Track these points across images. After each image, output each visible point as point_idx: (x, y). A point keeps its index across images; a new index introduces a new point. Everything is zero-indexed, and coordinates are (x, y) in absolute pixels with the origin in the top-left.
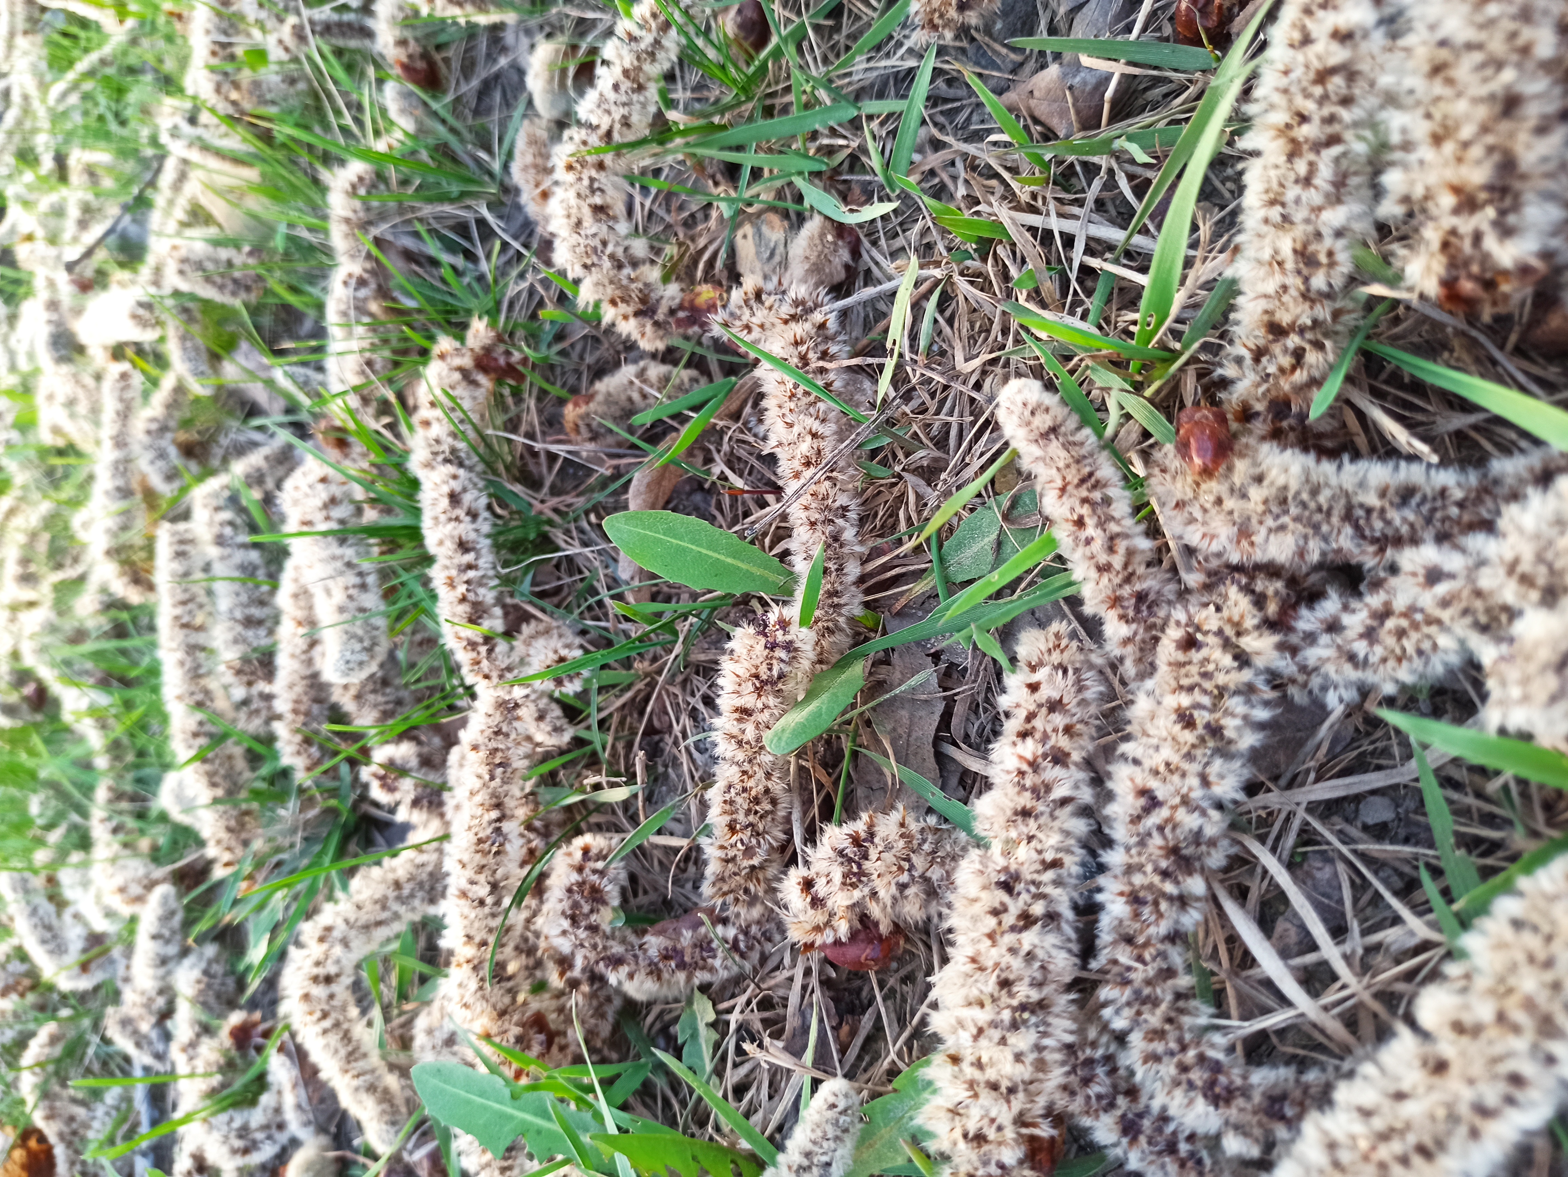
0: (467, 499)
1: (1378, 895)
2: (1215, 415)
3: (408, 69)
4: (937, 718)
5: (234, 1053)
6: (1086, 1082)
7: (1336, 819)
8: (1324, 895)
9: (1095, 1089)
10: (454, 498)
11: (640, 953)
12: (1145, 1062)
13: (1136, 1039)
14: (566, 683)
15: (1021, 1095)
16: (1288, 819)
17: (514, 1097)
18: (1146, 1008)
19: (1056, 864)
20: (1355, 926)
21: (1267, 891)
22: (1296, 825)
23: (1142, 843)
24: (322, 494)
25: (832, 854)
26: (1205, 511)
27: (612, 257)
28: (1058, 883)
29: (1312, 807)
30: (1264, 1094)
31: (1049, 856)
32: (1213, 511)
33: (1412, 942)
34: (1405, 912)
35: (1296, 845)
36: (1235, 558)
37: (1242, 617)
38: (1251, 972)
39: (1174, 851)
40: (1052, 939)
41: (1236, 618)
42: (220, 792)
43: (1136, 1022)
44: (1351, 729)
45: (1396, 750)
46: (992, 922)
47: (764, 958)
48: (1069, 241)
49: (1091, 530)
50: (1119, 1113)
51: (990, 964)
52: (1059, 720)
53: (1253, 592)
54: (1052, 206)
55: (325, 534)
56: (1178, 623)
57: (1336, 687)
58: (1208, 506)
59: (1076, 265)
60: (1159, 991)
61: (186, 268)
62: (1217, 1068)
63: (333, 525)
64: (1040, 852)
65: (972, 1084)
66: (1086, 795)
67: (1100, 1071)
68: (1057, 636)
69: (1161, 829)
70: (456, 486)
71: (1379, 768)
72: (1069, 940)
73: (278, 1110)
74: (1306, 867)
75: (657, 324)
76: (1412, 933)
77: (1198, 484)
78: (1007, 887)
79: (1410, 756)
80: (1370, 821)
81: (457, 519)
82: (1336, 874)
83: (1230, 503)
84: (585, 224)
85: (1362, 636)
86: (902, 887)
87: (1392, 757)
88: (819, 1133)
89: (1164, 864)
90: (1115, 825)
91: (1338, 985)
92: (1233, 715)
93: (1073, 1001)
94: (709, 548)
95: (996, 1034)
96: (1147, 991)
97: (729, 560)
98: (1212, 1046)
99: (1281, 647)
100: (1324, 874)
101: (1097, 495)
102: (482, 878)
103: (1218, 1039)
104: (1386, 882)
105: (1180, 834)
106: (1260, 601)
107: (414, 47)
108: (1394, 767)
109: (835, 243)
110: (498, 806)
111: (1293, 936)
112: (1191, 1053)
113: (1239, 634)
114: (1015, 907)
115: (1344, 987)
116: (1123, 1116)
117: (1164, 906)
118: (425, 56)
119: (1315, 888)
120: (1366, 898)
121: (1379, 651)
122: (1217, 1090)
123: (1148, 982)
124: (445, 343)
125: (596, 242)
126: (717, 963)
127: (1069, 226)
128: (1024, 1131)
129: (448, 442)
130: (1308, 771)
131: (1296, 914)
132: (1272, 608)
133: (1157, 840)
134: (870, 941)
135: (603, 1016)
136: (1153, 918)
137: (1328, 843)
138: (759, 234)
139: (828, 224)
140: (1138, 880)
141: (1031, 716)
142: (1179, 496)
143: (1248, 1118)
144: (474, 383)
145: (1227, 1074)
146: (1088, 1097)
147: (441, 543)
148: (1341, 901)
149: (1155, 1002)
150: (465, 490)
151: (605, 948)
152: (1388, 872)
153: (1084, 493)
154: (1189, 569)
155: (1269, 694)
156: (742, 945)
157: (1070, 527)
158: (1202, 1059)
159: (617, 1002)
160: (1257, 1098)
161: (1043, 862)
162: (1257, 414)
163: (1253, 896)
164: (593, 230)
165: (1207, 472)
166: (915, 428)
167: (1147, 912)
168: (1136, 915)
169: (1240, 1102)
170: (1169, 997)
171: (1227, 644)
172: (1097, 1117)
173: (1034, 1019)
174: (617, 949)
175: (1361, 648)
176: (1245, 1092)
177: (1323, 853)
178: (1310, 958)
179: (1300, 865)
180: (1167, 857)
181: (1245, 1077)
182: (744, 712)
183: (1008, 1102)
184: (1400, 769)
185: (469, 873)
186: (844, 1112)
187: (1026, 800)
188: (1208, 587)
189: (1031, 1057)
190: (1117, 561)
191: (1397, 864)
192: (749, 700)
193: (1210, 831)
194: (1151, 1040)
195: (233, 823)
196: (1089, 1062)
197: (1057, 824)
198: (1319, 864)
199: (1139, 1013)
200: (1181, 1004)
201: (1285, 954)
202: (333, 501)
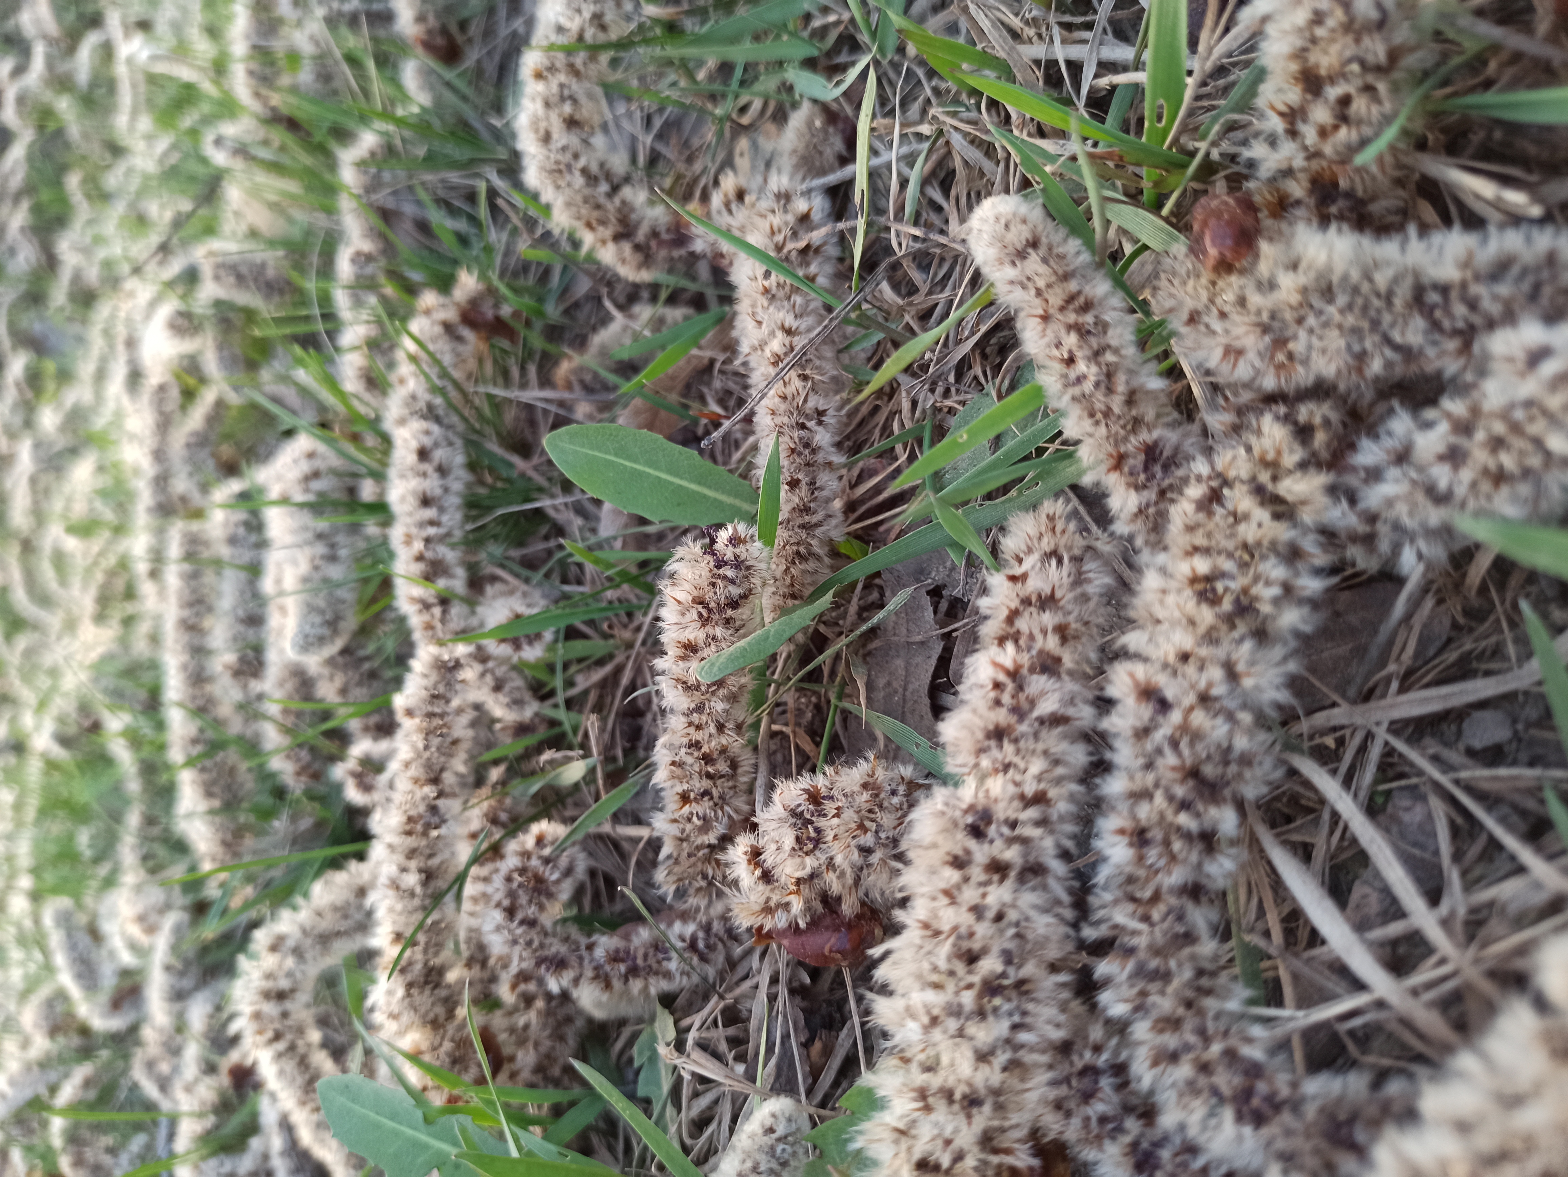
0: (439, 455)
1: (1494, 845)
2: (1238, 201)
3: (428, 45)
4: (933, 662)
5: (231, 1092)
6: (1087, 1097)
7: (1428, 741)
8: (1415, 844)
9: (1098, 1108)
10: (423, 454)
11: (584, 953)
12: (1155, 1063)
13: (1141, 1030)
14: (526, 647)
15: (987, 1108)
16: (1363, 749)
17: (428, 1121)
18: (1154, 987)
19: (1040, 799)
20: (1454, 876)
21: (1340, 849)
22: (1375, 752)
23: (1149, 766)
24: (305, 467)
25: (783, 814)
26: (1223, 315)
27: (584, 171)
28: (1043, 822)
29: (1397, 727)
30: (1322, 1110)
31: (1030, 789)
32: (1235, 317)
33: (1539, 899)
34: (1526, 855)
35: (1376, 782)
36: (1269, 383)
37: (1279, 453)
38: (1317, 952)
39: (1193, 774)
40: (1029, 898)
41: (1271, 456)
42: (216, 803)
43: (1140, 1008)
44: (1447, 622)
45: (1511, 650)
46: (952, 876)
47: (732, 964)
48: (1075, 68)
49: (1081, 367)
50: (1127, 1139)
51: (946, 927)
52: (1049, 619)
53: (1296, 423)
54: (1056, 30)
55: (302, 506)
56: (1199, 478)
57: (1412, 541)
58: (1227, 309)
59: (1084, 91)
60: (1173, 964)
61: (222, 273)
62: (1254, 1071)
63: (310, 498)
64: (1017, 784)
65: (922, 1094)
66: (1085, 714)
67: (1106, 1083)
68: (1051, 518)
69: (1174, 744)
70: (427, 441)
71: (1488, 673)
72: (1058, 902)
73: (266, 1157)
74: (1390, 809)
75: (637, 248)
76: (1538, 885)
77: (1214, 283)
78: (977, 832)
79: (1529, 655)
80: (1478, 744)
81: (424, 475)
82: (1430, 817)
83: (1255, 299)
84: (555, 136)
85: (1442, 458)
86: (866, 851)
87: (1506, 658)
88: (749, 1164)
89: (1180, 791)
90: (1117, 744)
91: (1433, 960)
92: (1268, 583)
93: (1063, 985)
94: (669, 472)
95: (952, 1024)
96: (1154, 963)
97: (694, 487)
98: (1249, 1040)
99: (1332, 490)
100: (1413, 816)
101: (1088, 319)
102: (413, 864)
103: (1257, 1031)
104: (1502, 821)
105: (1201, 750)
106: (1303, 433)
107: (432, 21)
108: (1510, 669)
109: (824, 130)
110: (435, 780)
111: (1374, 904)
112: (1216, 1048)
113: (1275, 478)
114: (981, 853)
115: (1443, 961)
116: (1135, 1145)
117: (1177, 845)
118: (444, 31)
119: (1402, 835)
120: (1475, 850)
121: (1466, 475)
122: (1256, 1102)
123: (1156, 951)
124: (429, 298)
125: (567, 157)
126: (673, 965)
127: (1076, 52)
128: (995, 1159)
129: (424, 396)
130: (1388, 680)
131: (1377, 875)
132: (1320, 438)
133: (1170, 759)
134: (837, 929)
135: (562, 1038)
136: (1162, 862)
137: (1420, 773)
138: (755, 146)
139: (817, 109)
140: (1145, 812)
141: (1013, 616)
142: (1190, 304)
143: (1299, 1144)
144: (459, 339)
145: (1270, 1081)
146: (1087, 1119)
147: (403, 499)
148: (1437, 852)
149: (1164, 976)
150: (436, 445)
151: (542, 946)
152: (1505, 810)
153: (1072, 317)
154: (1213, 406)
155: (1321, 559)
156: (701, 944)
157: (1058, 367)
158: (1230, 1055)
159: (579, 1023)
160: (1310, 1111)
161: (1022, 797)
162: (1298, 203)
163: (1319, 854)
164: (563, 141)
165: (1224, 267)
166: (907, 318)
167: (1153, 854)
168: (1141, 858)
169: (1286, 1117)
170: (1188, 974)
171: (1261, 493)
172: (1100, 1148)
173: (1007, 1007)
174: (556, 947)
175: (1442, 475)
176: (1296, 1105)
177: (1413, 788)
178: (1395, 929)
179: (1383, 809)
180: (1183, 781)
181: (1295, 1085)
182: (691, 648)
183: (969, 1117)
184: (1517, 672)
185: (399, 858)
186: (782, 1139)
187: (1002, 716)
188: (1236, 429)
189: (1002, 1057)
190: (1117, 404)
191: (1518, 798)
192: (695, 634)
193: (1241, 743)
194: (1161, 1031)
195: (229, 837)
196: (1090, 1071)
197: (1040, 746)
198: (1406, 803)
199: (1143, 994)
200: (1205, 982)
201: (1361, 926)
202: (316, 475)
